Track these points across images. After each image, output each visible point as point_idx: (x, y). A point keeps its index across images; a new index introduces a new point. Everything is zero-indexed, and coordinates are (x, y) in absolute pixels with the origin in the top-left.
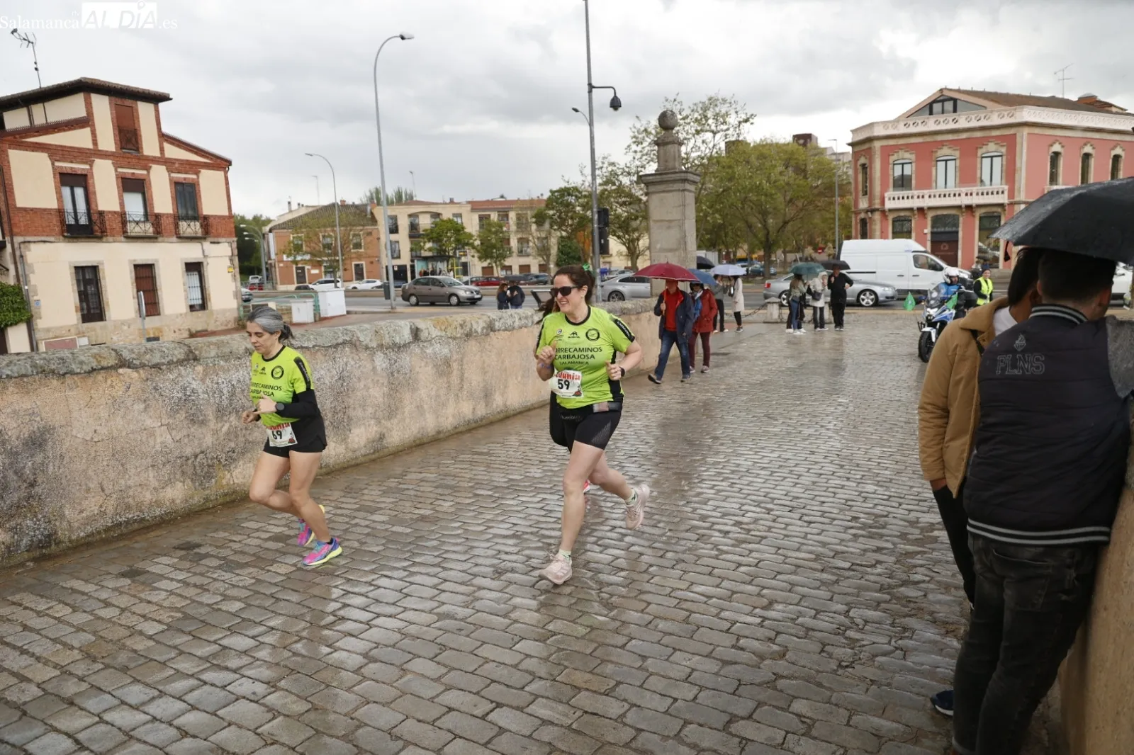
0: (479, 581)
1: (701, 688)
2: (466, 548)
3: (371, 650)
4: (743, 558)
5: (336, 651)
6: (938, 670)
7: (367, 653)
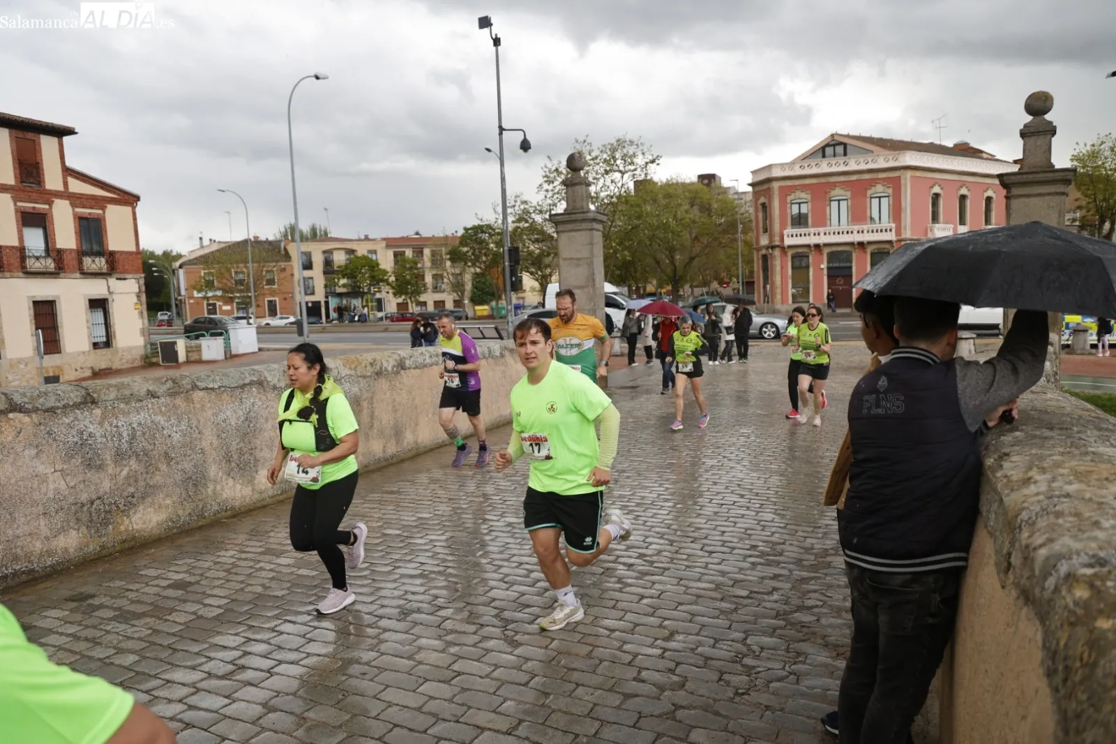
0: (384, 623)
1: (603, 722)
2: (372, 590)
3: (272, 698)
4: (645, 590)
5: (234, 702)
6: (829, 692)
7: (267, 703)
